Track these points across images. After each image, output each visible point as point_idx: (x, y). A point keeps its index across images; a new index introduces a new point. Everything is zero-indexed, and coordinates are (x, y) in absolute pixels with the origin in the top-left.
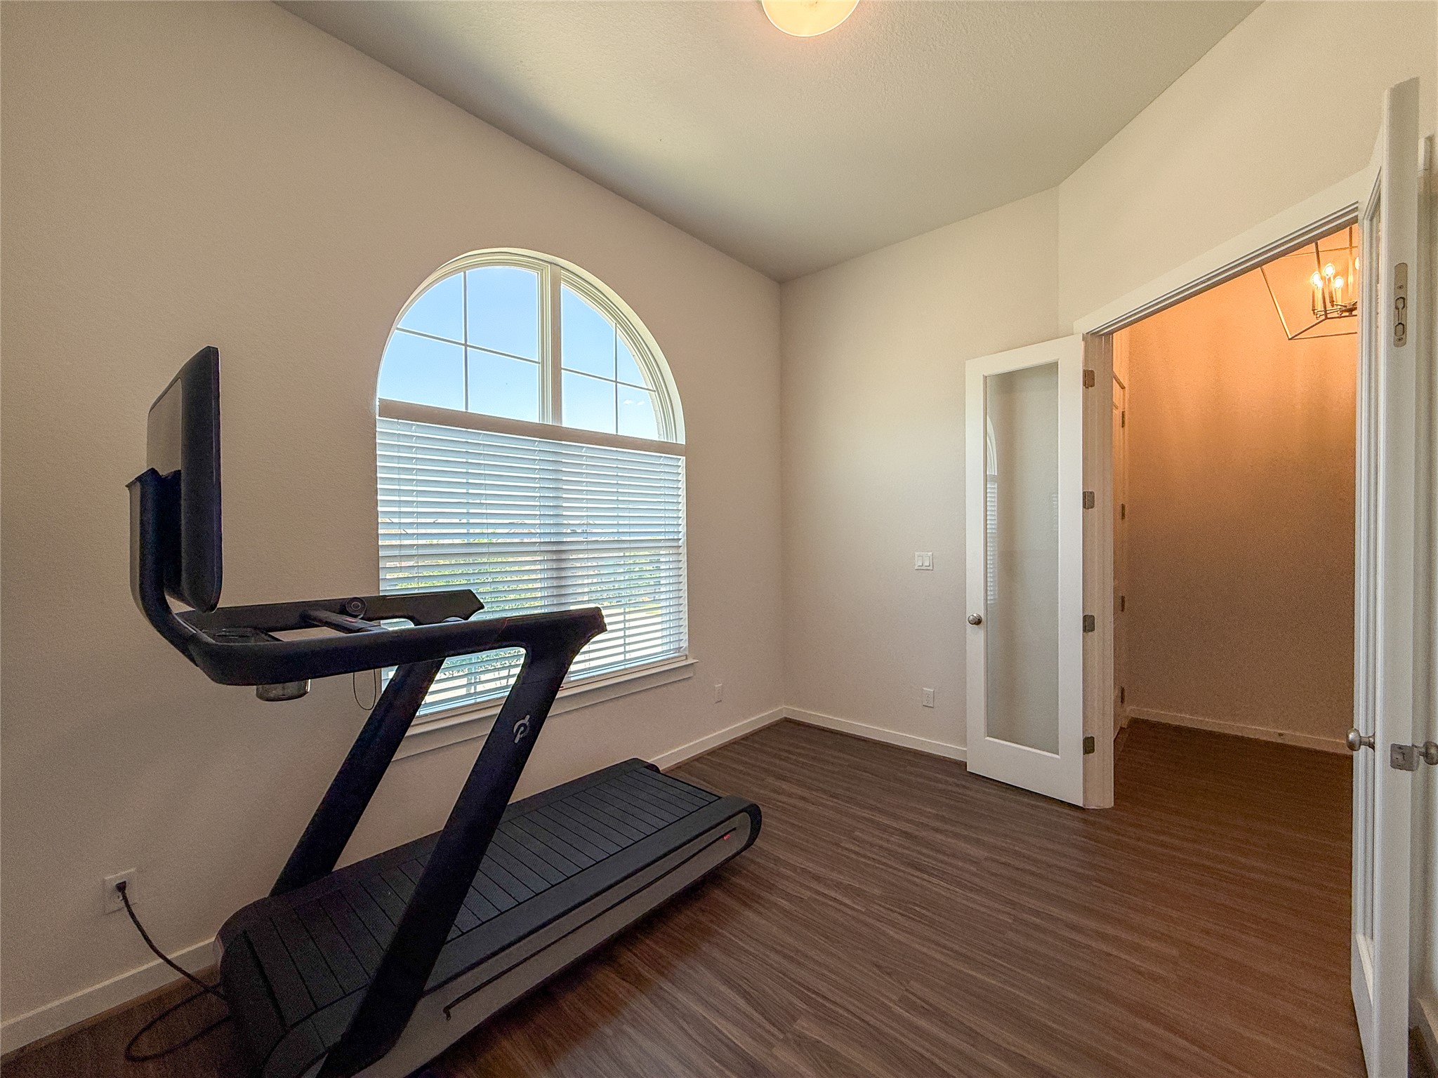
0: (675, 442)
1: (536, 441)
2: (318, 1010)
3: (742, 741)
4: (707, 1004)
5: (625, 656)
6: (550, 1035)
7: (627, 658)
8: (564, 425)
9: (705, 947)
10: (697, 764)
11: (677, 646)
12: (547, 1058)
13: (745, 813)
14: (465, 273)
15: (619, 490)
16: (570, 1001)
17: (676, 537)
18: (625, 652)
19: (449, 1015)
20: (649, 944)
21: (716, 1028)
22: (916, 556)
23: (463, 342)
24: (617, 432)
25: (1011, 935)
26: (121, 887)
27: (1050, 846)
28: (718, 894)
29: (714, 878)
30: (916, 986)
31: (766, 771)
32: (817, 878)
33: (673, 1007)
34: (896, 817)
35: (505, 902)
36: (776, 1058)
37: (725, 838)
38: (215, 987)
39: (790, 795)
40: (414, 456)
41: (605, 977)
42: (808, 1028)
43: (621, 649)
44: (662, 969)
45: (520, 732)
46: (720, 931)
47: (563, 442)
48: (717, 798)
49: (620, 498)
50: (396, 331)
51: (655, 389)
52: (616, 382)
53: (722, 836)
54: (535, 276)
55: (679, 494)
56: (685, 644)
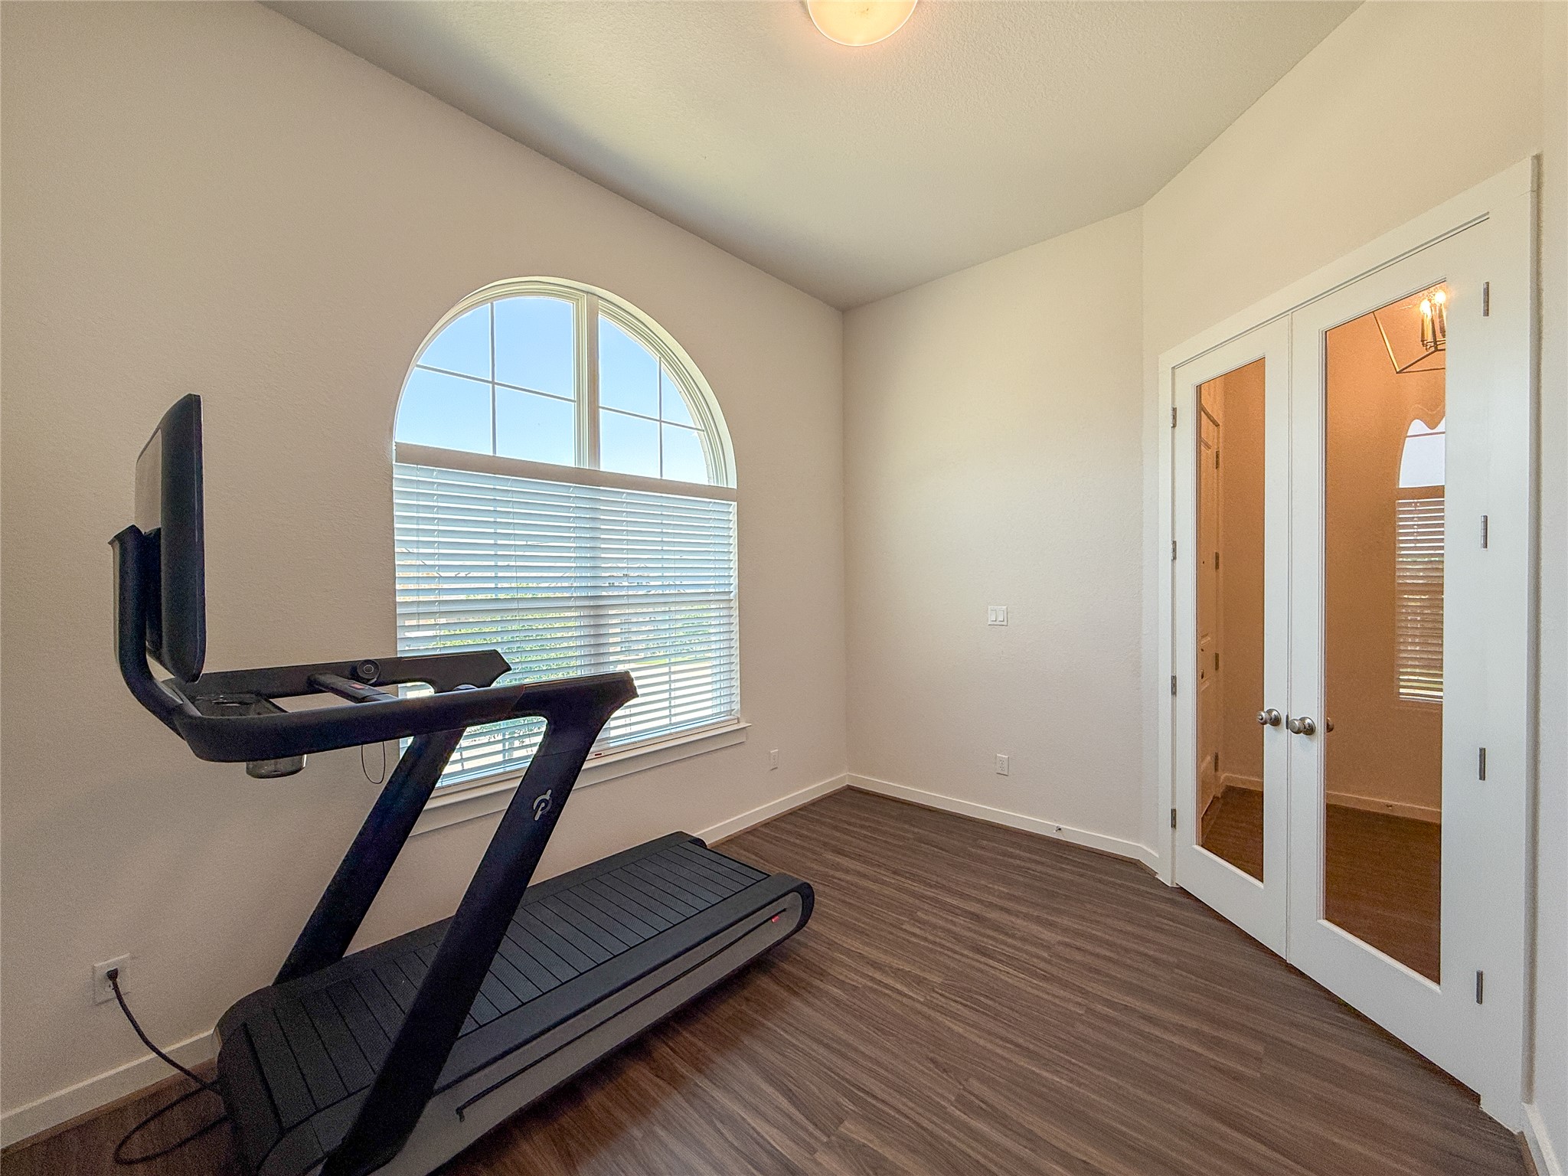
0: (725, 486)
1: (571, 487)
2: (319, 1111)
3: (798, 812)
4: (747, 1105)
5: (670, 720)
6: (573, 1137)
7: (672, 722)
8: (602, 469)
9: (747, 1040)
10: (751, 838)
11: (729, 709)
12: (569, 1160)
13: (795, 893)
14: (492, 304)
15: (664, 539)
16: (596, 1100)
17: (727, 590)
18: (670, 716)
19: (462, 1118)
20: (688, 1037)
21: (753, 1128)
22: (989, 612)
23: (490, 380)
24: (661, 476)
25: (1080, 1028)
26: (113, 975)
27: (1129, 928)
28: (764, 982)
29: (760, 964)
30: (975, 1085)
31: (825, 844)
32: (875, 965)
33: (710, 1107)
34: (962, 896)
35: (527, 992)
36: (818, 1164)
37: (773, 920)
38: (213, 1083)
39: (847, 871)
40: (435, 504)
41: (638, 1073)
42: (854, 1130)
43: (666, 712)
44: (699, 1065)
45: (540, 809)
46: (765, 1022)
47: (601, 488)
48: (766, 876)
49: (665, 548)
50: (416, 368)
51: (704, 428)
52: (660, 421)
53: (771, 918)
54: (570, 307)
55: (731, 542)
56: (737, 707)
